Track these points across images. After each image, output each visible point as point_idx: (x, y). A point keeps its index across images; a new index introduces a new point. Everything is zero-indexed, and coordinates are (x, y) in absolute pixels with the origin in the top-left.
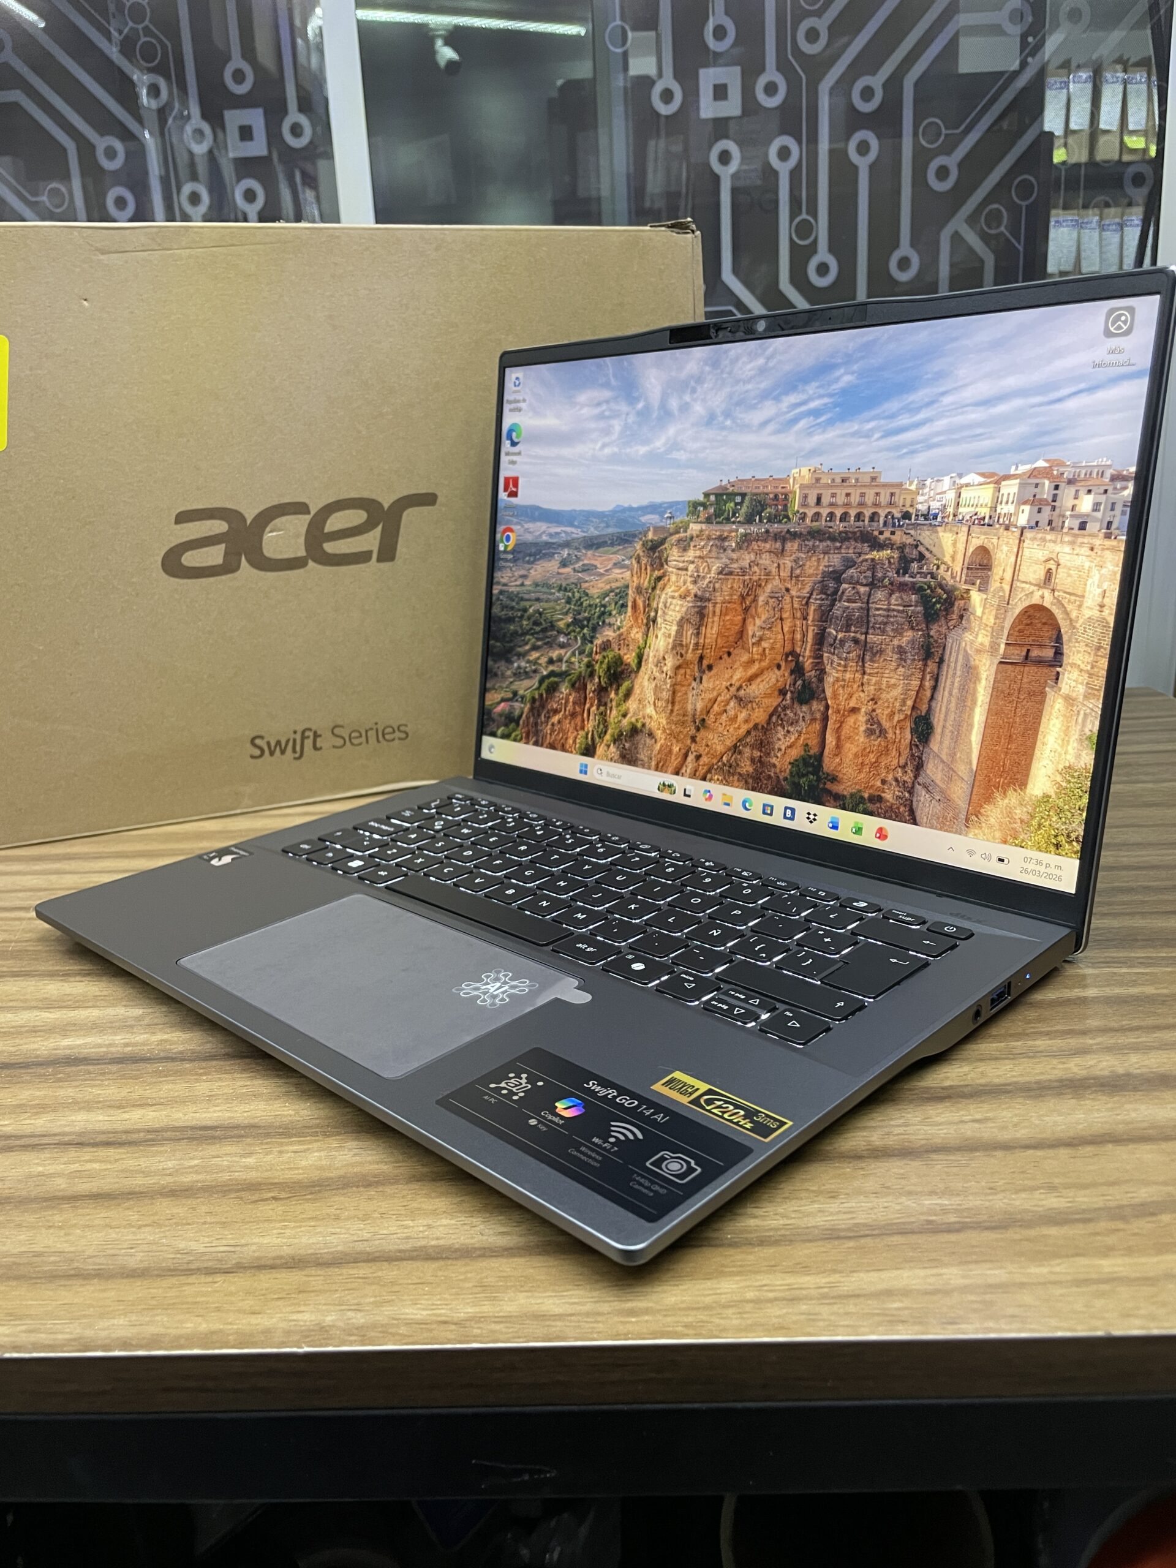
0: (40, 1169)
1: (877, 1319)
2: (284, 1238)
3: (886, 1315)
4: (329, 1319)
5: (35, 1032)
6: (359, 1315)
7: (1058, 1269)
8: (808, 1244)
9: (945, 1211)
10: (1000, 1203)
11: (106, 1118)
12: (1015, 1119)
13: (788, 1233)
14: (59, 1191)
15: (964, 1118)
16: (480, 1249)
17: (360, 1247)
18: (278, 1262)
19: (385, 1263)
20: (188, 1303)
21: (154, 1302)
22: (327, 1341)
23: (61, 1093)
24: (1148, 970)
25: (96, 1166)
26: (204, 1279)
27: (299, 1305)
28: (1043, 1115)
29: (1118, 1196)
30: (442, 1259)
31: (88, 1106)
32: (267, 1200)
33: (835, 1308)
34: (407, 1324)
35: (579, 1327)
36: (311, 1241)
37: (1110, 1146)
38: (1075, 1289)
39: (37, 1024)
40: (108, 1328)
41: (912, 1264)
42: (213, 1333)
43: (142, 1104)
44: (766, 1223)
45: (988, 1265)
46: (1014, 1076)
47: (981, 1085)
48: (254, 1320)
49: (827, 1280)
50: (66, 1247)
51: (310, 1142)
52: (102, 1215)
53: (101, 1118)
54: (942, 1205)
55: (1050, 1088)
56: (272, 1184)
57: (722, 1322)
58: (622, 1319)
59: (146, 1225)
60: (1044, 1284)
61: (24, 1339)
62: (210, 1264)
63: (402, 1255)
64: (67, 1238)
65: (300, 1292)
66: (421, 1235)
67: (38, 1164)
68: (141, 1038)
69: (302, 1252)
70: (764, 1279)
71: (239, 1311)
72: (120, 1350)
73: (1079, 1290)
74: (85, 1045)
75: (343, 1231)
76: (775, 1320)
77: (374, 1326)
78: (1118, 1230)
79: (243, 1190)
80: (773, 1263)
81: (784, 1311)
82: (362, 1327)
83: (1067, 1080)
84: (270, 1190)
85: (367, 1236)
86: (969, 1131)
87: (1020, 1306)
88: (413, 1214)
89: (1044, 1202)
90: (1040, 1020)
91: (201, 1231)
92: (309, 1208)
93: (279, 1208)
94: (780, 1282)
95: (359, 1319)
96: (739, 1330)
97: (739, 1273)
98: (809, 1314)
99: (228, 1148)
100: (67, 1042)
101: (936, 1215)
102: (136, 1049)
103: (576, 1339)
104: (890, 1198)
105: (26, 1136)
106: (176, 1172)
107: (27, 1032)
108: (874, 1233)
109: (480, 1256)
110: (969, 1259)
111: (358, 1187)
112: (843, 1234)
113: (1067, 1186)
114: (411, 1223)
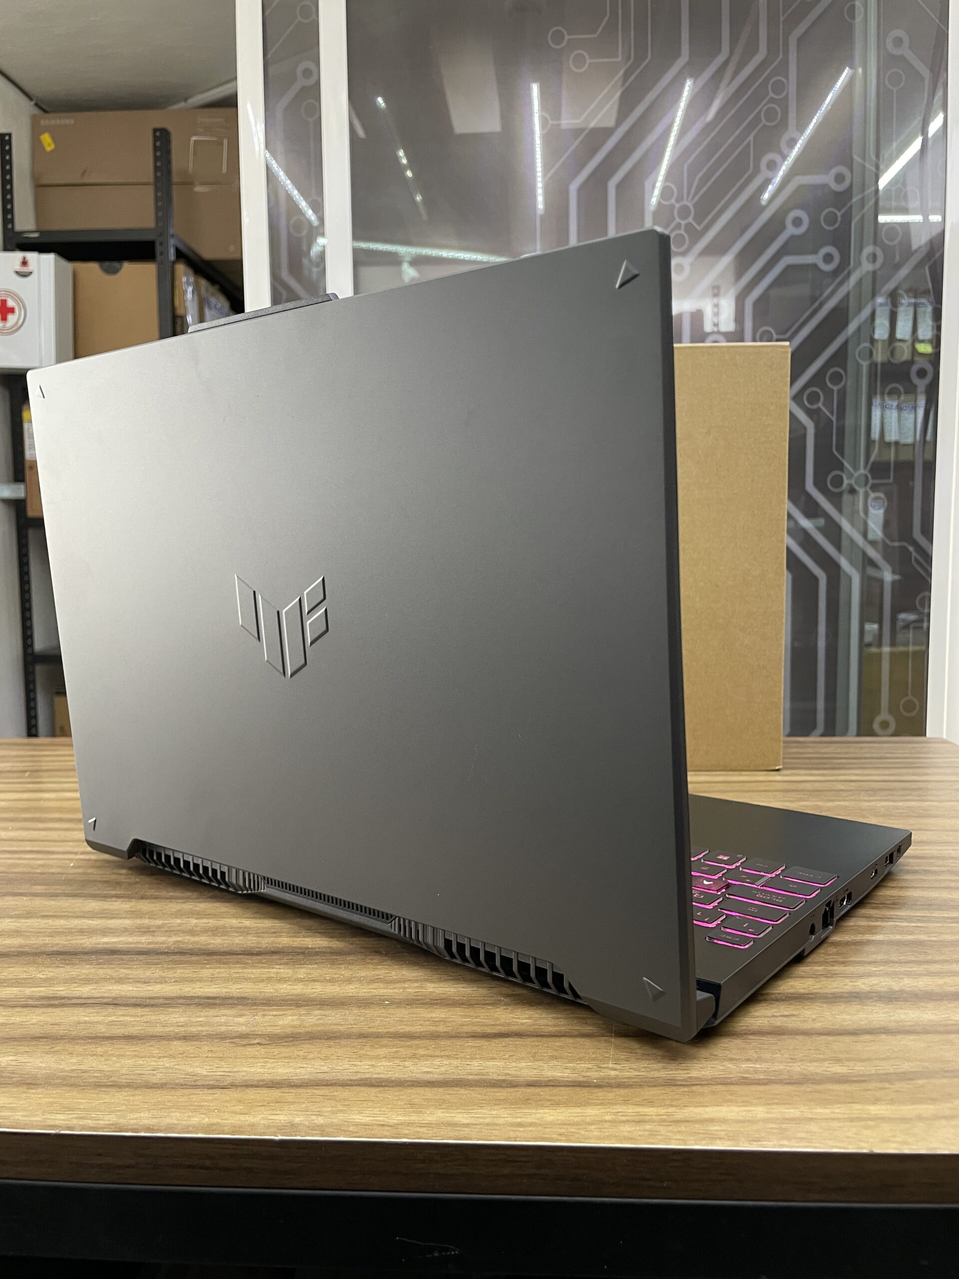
0: (87, 1019)
1: (701, 1136)
2: (265, 1069)
3: (708, 1134)
4: (297, 1120)
5: (82, 932)
6: (320, 1118)
7: (837, 1111)
8: (653, 1088)
9: (756, 1071)
10: (797, 1068)
11: (135, 989)
12: (814, 1017)
13: (639, 1080)
14: (100, 1033)
15: (776, 1014)
16: (410, 1081)
17: (321, 1076)
18: (261, 1083)
19: (340, 1087)
20: (194, 1106)
21: (169, 1104)
22: (297, 1132)
23: (101, 972)
24: (922, 925)
25: (128, 1019)
26: (206, 1091)
27: (277, 1111)
28: (835, 1015)
29: (886, 1067)
30: (382, 1086)
31: (120, 981)
32: (253, 1044)
33: (671, 1128)
34: (355, 1125)
35: (481, 1132)
36: (285, 1071)
37: (883, 1036)
38: (848, 1123)
39: (84, 927)
40: (136, 1119)
41: (729, 1104)
42: (212, 1125)
43: (162, 981)
44: (622, 1074)
45: (788, 1106)
46: (816, 989)
47: (790, 994)
48: (242, 1118)
49: (665, 1111)
50: (105, 1068)
51: (286, 1010)
52: (132, 1049)
53: (131, 988)
54: (756, 1068)
55: (842, 997)
56: (257, 1035)
57: (587, 1133)
58: (514, 1129)
59: (164, 1057)
60: (826, 1119)
61: (75, 1122)
62: (211, 1083)
63: (353, 1083)
64: (106, 1063)
65: (277, 1102)
66: (366, 1071)
67: (84, 1016)
68: (163, 939)
69: (278, 1078)
70: (618, 1108)
71: (232, 1112)
72: (145, 1133)
73: (851, 1124)
74: (119, 942)
75: (309, 1066)
76: (626, 1134)
77: (331, 1125)
78: (885, 1088)
79: (236, 1037)
80: (626, 1099)
81: (633, 1128)
82: (322, 1125)
83: (855, 993)
84: (255, 1038)
85: (325, 1069)
86: (778, 1022)
87: (807, 1132)
88: (361, 1057)
89: (830, 1069)
90: (837, 954)
91: (205, 1062)
92: (285, 1051)
93: (262, 1050)
94: (631, 1110)
95: (320, 1121)
96: (599, 1139)
97: (602, 1104)
98: (651, 1131)
99: (226, 1012)
100: (106, 940)
101: (749, 1074)
102: (157, 946)
103: (479, 1140)
104: (716, 1062)
105: (76, 998)
106: (186, 1025)
107: (76, 932)
108: (703, 1083)
109: (409, 1086)
110: (772, 1102)
111: (320, 1039)
112: (679, 1083)
113: (848, 1060)
114: (359, 1063)
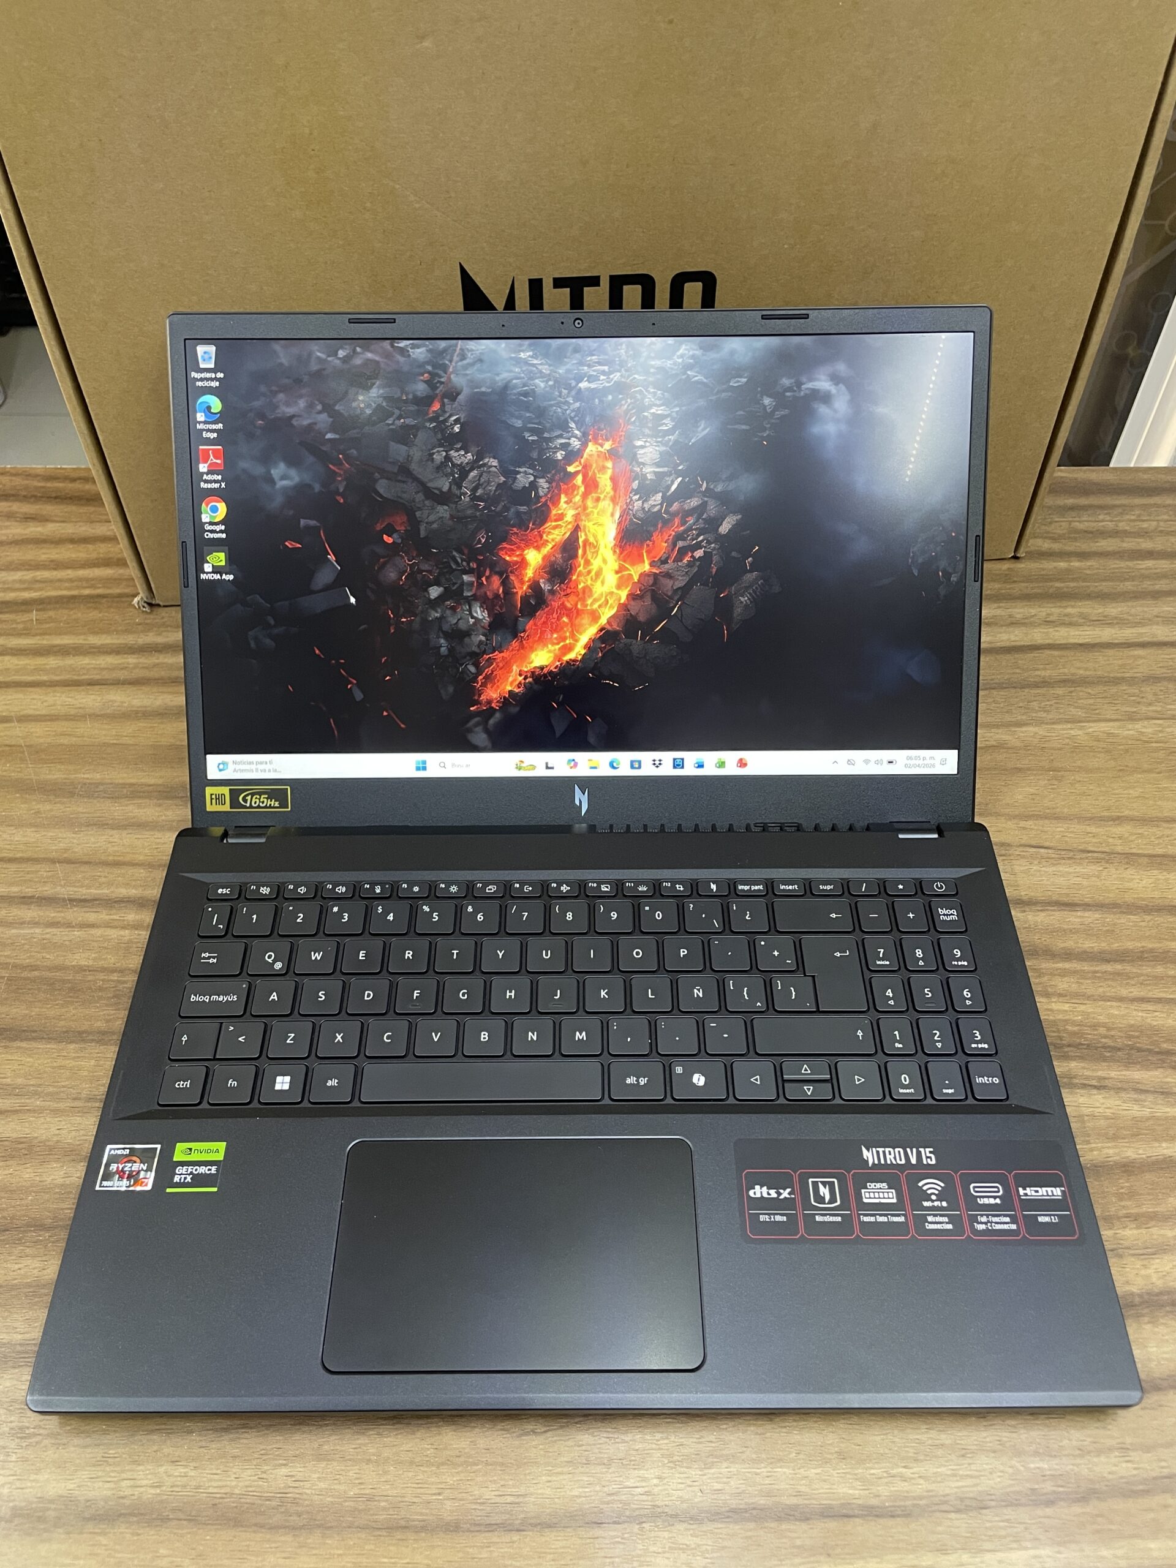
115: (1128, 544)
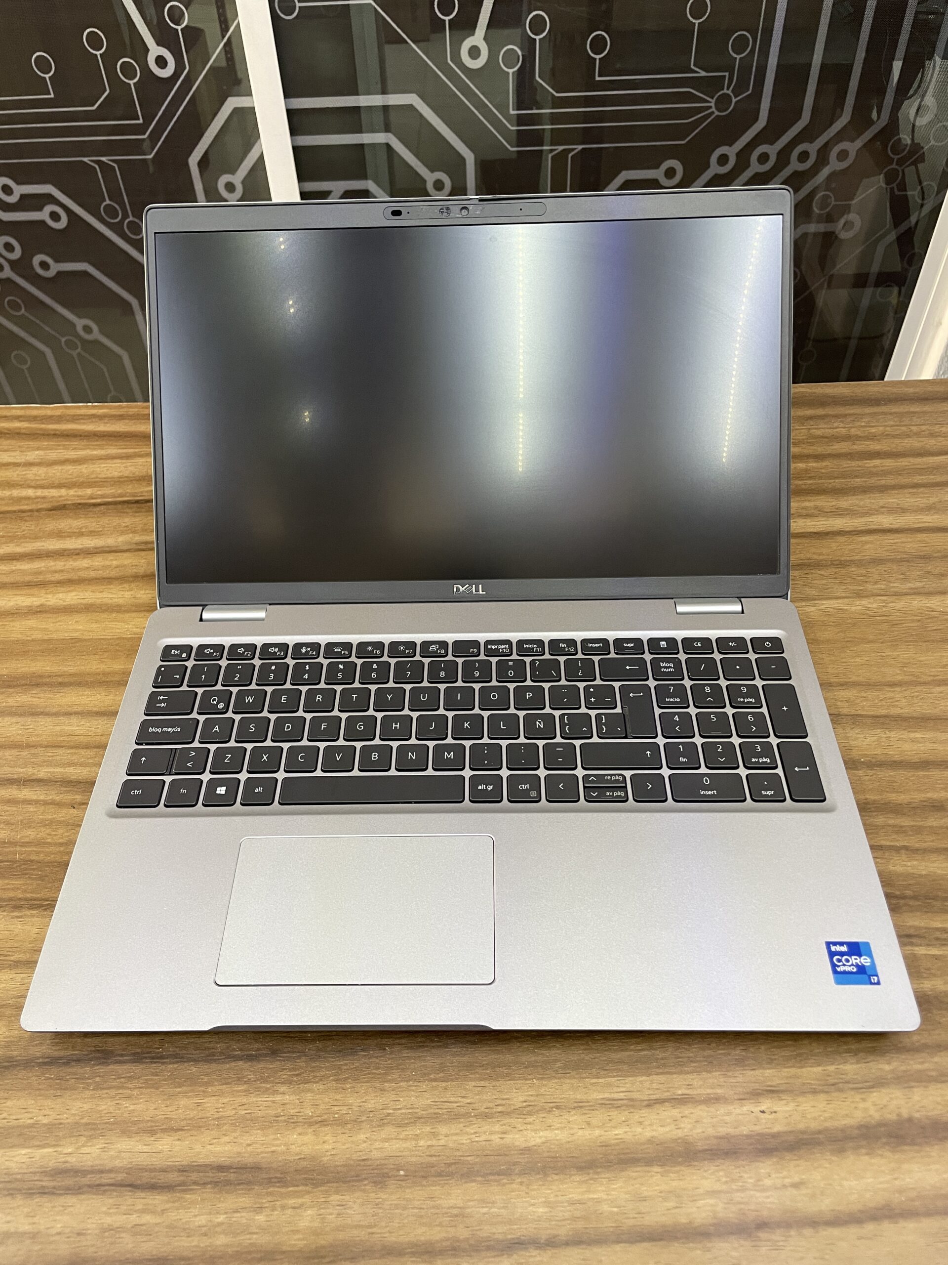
115: (859, 447)
